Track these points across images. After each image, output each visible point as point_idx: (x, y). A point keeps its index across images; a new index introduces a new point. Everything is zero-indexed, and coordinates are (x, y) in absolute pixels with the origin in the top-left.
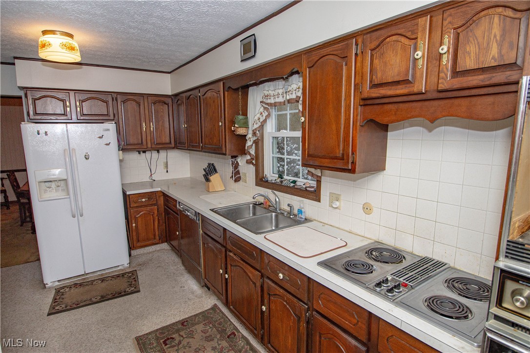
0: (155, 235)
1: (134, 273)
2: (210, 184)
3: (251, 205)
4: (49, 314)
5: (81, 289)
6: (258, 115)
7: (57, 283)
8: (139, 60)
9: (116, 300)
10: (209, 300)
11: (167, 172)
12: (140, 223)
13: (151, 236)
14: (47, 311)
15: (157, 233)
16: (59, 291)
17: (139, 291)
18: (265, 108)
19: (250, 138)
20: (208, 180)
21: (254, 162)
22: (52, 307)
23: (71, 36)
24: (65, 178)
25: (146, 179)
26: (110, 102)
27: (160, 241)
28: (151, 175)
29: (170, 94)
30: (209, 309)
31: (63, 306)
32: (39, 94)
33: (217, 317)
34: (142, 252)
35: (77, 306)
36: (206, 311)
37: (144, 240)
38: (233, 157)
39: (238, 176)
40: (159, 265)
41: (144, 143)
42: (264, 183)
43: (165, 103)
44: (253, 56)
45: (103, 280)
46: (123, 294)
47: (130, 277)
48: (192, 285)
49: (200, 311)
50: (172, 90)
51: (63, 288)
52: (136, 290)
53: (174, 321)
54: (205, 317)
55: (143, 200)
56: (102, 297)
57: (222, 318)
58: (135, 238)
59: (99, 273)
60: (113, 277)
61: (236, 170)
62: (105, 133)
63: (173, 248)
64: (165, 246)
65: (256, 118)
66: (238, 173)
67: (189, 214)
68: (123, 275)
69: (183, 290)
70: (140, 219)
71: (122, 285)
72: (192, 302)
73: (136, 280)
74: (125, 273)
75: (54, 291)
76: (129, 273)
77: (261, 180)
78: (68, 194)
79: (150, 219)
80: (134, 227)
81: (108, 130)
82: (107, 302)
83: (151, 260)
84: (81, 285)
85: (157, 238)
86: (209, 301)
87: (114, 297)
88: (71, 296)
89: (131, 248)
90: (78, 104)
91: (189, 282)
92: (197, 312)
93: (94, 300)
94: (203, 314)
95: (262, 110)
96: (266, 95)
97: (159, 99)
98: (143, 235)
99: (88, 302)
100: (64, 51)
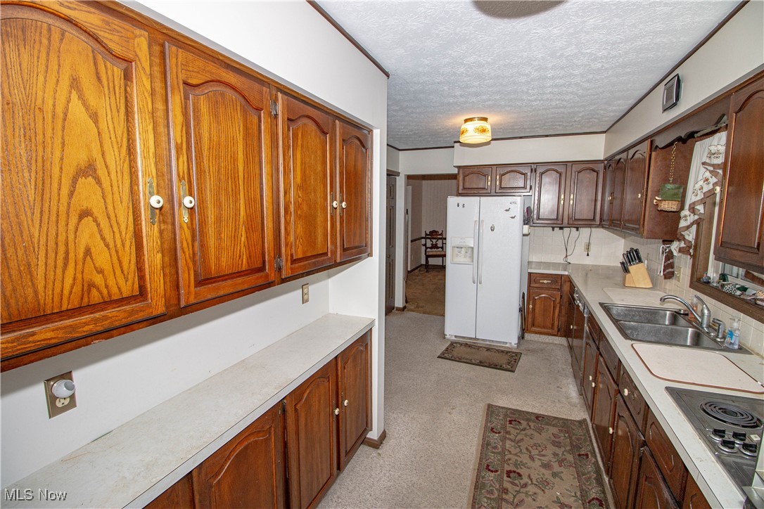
0: (553, 325)
1: (517, 354)
2: (628, 275)
3: (668, 312)
4: (438, 357)
5: (469, 350)
6: (701, 183)
7: (454, 338)
8: (559, 125)
9: (490, 369)
10: (582, 414)
11: (588, 255)
12: (538, 306)
13: (549, 324)
14: (438, 354)
15: (556, 323)
16: (453, 344)
17: (513, 371)
18: (711, 172)
19: (685, 216)
20: (626, 270)
21: (691, 251)
22: (443, 353)
23: (485, 119)
24: (472, 246)
25: (560, 259)
26: (529, 174)
27: (559, 333)
28: (567, 256)
29: (602, 159)
30: (575, 421)
31: (450, 356)
32: (468, 171)
33: (579, 432)
34: (536, 339)
35: (459, 360)
36: (571, 420)
37: (539, 327)
38: (665, 242)
39: (670, 270)
40: (547, 357)
41: (560, 217)
42: (703, 286)
43: (594, 171)
44: (675, 105)
45: (488, 349)
46: (498, 367)
47: (513, 356)
48: (572, 391)
49: (564, 417)
50: (606, 151)
51: (456, 343)
52: (511, 369)
53: (530, 410)
54: (565, 425)
55: (545, 282)
56: (481, 362)
57: (584, 435)
58: (530, 320)
59: (488, 343)
60: (498, 350)
61: (669, 262)
62: (512, 206)
63: (571, 348)
64: (561, 341)
65: (698, 186)
66: (671, 266)
67: (580, 304)
68: (507, 352)
69: (558, 391)
70: (538, 302)
71: (503, 360)
72: (561, 405)
73: (516, 361)
74: (510, 352)
75: (449, 343)
76: (513, 353)
77: (699, 280)
78: (473, 262)
79: (550, 306)
80: (531, 310)
81: (515, 203)
82: (482, 368)
83: (542, 350)
84: (470, 346)
85: (556, 329)
86: (580, 414)
87: (489, 366)
88: (459, 351)
89: (524, 330)
90: (498, 178)
91: (571, 386)
92: (560, 417)
93: (473, 361)
94: (566, 422)
95: (708, 174)
96: (713, 152)
97: (588, 166)
98: (539, 320)
99: (468, 361)
100: (476, 134)
